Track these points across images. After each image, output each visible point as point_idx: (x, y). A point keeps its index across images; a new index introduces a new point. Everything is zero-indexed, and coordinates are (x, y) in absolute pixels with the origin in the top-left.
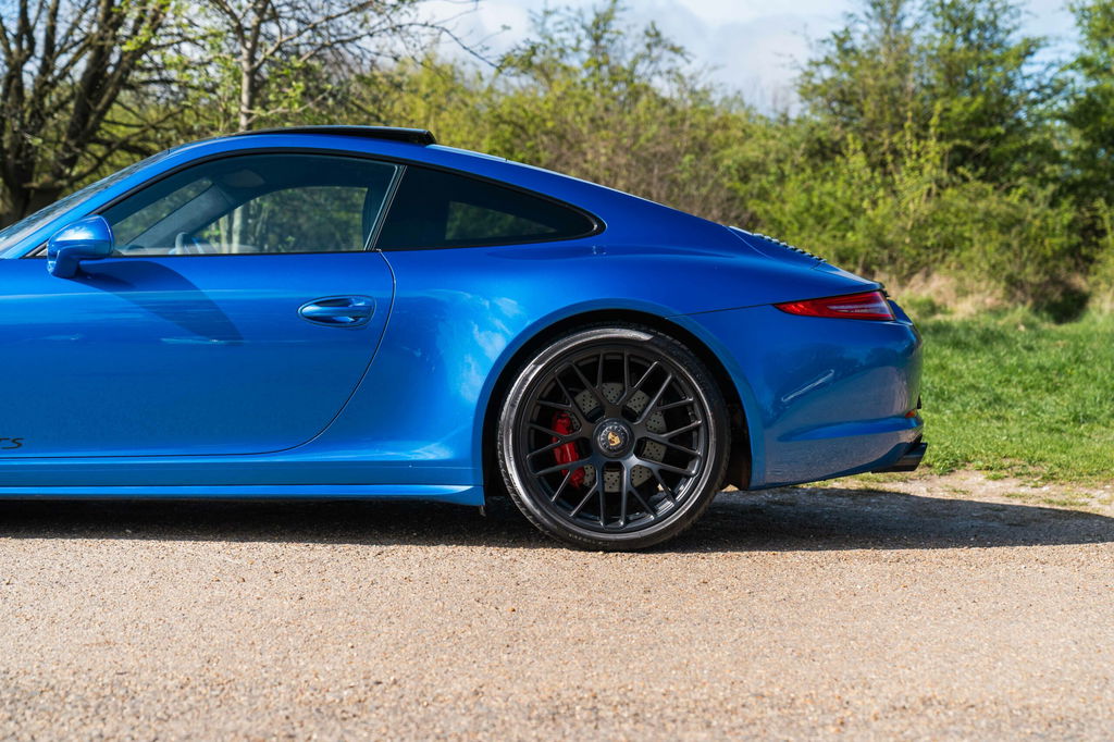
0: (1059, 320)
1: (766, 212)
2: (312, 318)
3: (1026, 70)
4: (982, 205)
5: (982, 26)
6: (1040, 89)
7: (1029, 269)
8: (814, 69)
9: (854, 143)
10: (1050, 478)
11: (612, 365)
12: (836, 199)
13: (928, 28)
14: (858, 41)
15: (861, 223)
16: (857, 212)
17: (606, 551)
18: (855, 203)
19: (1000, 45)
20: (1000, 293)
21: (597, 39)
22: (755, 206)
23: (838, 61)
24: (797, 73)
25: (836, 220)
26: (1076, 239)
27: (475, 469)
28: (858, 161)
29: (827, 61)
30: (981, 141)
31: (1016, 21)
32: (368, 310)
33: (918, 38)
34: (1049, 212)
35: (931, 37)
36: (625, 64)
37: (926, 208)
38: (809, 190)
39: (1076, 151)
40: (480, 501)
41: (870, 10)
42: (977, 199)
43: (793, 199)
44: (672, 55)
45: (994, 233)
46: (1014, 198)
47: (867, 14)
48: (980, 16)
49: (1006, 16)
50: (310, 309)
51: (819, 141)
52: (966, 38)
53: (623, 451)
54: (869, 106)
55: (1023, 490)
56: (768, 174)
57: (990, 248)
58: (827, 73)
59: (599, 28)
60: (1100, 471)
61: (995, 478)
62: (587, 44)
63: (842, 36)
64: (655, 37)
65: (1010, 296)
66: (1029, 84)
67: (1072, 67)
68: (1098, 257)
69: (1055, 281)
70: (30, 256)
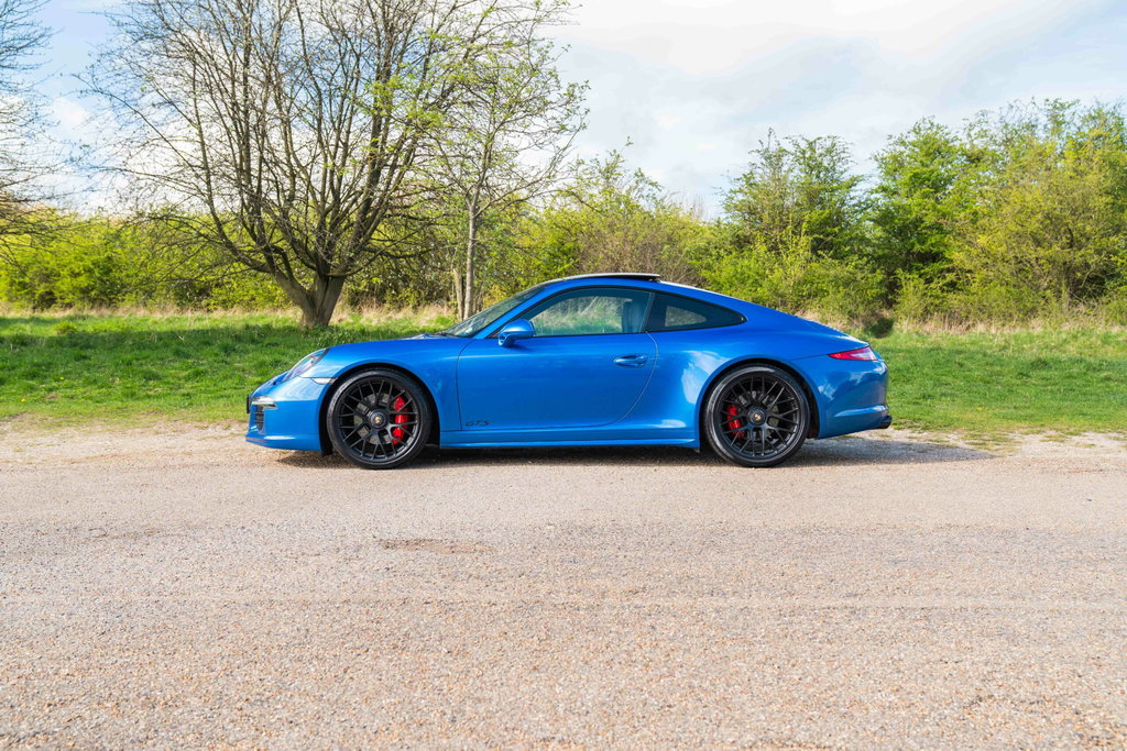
0: (878, 337)
1: (711, 276)
2: (620, 364)
3: (852, 194)
4: (832, 272)
5: (827, 169)
6: (859, 204)
7: (861, 308)
8: (733, 195)
9: (760, 238)
10: (926, 428)
11: (756, 382)
12: (750, 269)
13: (796, 172)
14: (758, 179)
15: (765, 283)
16: (764, 276)
17: (756, 467)
18: (761, 271)
19: (837, 180)
20: (845, 322)
21: (607, 178)
22: (704, 273)
23: (746, 190)
24: (724, 197)
25: (751, 281)
26: (884, 290)
27: (695, 432)
28: (762, 248)
29: (741, 191)
30: (828, 235)
31: (846, 167)
32: (645, 361)
33: (791, 177)
34: (870, 275)
35: (797, 177)
36: (624, 193)
37: (801, 274)
38: (735, 264)
39: (878, 239)
40: (698, 444)
41: (764, 161)
42: (829, 269)
43: (726, 269)
44: (651, 187)
45: (841, 288)
46: (850, 268)
47: (762, 164)
48: (825, 164)
49: (840, 164)
50: (619, 361)
51: (738, 236)
52: (818, 177)
53: (762, 422)
54: (765, 216)
55: (914, 435)
56: (711, 255)
57: (839, 296)
58: (740, 197)
59: (609, 172)
60: (949, 425)
61: (899, 429)
62: (602, 181)
63: (748, 176)
64: (640, 175)
65: (850, 323)
66: (854, 202)
67: (877, 192)
68: (898, 300)
69: (874, 314)
70: (489, 337)
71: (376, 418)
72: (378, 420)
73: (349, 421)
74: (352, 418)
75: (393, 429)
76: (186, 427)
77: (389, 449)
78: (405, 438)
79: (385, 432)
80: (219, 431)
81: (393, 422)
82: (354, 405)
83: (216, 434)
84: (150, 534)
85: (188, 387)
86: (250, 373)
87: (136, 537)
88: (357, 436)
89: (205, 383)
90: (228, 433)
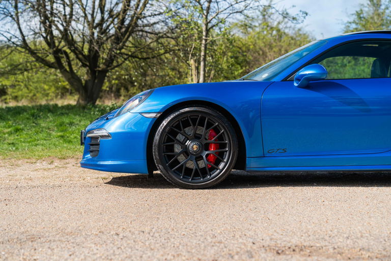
8: (349, 25)
14: (365, 14)
21: (264, 16)
24: (344, 26)
29: (354, 22)
36: (275, 25)
47: (368, 4)
58: (354, 26)
59: (265, 11)
62: (261, 17)
63: (360, 12)
70: (285, 80)
71: (193, 146)
72: (195, 148)
73: (171, 149)
74: (173, 146)
75: (207, 155)
76: (20, 162)
77: (204, 172)
78: (218, 163)
79: (201, 158)
80: (45, 165)
81: (207, 149)
82: (175, 134)
83: (45, 167)
84: (32, 239)
85: (11, 139)
86: (53, 130)
87: (20, 242)
88: (177, 162)
89: (23, 136)
90: (52, 166)
